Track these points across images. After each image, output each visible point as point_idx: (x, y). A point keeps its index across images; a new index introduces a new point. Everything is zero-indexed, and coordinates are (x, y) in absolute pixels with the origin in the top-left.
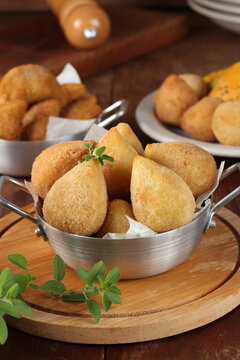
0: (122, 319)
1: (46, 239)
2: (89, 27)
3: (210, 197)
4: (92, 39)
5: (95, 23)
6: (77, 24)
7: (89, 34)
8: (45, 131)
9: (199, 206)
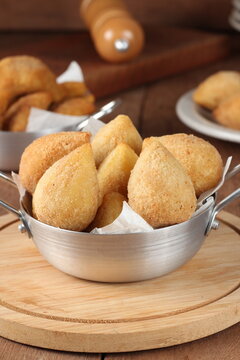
0: (73, 324)
1: (30, 235)
2: (121, 39)
3: (214, 195)
4: (123, 51)
5: (128, 34)
6: (109, 35)
7: (120, 45)
8: (26, 123)
9: (201, 203)
